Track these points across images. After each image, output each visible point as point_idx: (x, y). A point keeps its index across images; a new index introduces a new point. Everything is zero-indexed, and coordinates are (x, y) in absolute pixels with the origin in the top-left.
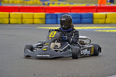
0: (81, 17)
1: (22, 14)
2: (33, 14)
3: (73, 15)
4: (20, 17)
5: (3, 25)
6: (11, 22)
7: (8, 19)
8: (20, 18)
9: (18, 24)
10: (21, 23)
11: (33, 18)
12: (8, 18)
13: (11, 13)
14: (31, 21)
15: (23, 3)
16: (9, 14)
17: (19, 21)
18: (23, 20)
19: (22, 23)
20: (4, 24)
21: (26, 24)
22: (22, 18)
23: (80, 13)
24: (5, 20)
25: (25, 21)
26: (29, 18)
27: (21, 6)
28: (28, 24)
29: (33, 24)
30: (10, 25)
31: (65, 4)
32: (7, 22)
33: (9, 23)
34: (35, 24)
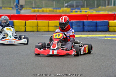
0: (96, 25)
1: (37, 22)
2: (49, 22)
6: (27, 30)
9: (34, 32)
10: (37, 30)
11: (49, 26)
12: (25, 26)
13: (27, 21)
14: (46, 29)
16: (25, 22)
17: (35, 29)
18: (39, 27)
19: (38, 31)
20: (20, 32)
21: (41, 31)
22: (38, 26)
24: (21, 28)
25: (40, 29)
26: (44, 26)
27: (38, 14)
28: (43, 32)
29: (49, 31)
30: (26, 32)
32: (23, 30)
33: (25, 31)
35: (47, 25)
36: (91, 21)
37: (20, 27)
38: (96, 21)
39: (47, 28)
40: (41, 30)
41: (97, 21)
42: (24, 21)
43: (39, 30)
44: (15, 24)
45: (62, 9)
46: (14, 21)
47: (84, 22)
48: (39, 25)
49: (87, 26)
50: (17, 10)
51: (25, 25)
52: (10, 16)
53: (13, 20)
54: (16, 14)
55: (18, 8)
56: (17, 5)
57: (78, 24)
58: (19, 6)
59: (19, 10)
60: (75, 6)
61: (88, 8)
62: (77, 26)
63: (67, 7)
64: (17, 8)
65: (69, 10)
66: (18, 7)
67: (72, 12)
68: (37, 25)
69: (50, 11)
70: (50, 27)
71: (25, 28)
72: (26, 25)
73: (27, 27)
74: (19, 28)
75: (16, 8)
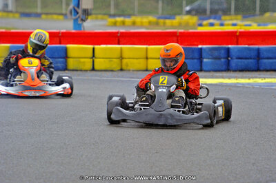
1: (121, 48)
2: (147, 49)
4: (117, 54)
5: (79, 72)
6: (97, 67)
7: (90, 61)
8: (118, 58)
9: (112, 71)
10: (119, 68)
11: (147, 58)
12: (92, 58)
13: (96, 47)
14: (141, 64)
16: (94, 49)
17: (115, 65)
18: (125, 61)
19: (121, 70)
20: (81, 70)
21: (129, 70)
22: (121, 58)
24: (84, 62)
25: (127, 65)
26: (137, 59)
27: (122, 30)
28: (133, 71)
29: (147, 70)
30: (94, 73)
32: (89, 66)
33: (93, 69)
34: (150, 70)
35: (143, 55)
36: (247, 46)
37: (82, 60)
38: (257, 46)
39: (143, 61)
40: (128, 68)
41: (261, 47)
42: (91, 46)
43: (124, 67)
44: (70, 54)
45: (178, 19)
46: (68, 46)
47: (228, 49)
48: (124, 56)
49: (237, 58)
50: (75, 20)
51: (94, 56)
52: (60, 35)
53: (66, 44)
54: (73, 31)
55: (78, 16)
56: (76, 8)
57: (216, 54)
58: (80, 11)
59: (80, 22)
60: (208, 12)
61: (240, 17)
62: (213, 59)
63: (189, 13)
64: (75, 15)
65: (193, 20)
66: (78, 13)
67: (201, 25)
68: (119, 56)
69: (150, 23)
70: (150, 61)
71: (93, 62)
72: (96, 55)
73: (97, 61)
74: (80, 62)
75: (74, 17)
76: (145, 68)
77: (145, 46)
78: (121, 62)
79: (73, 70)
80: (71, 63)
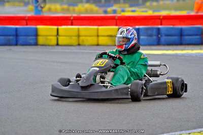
0: (181, 33)
1: (78, 29)
2: (98, 29)
3: (167, 29)
4: (76, 33)
5: (47, 47)
6: (60, 43)
7: (55, 38)
8: (76, 36)
9: (72, 45)
10: (77, 43)
11: (98, 36)
12: (56, 36)
13: (60, 27)
14: (93, 40)
15: (68, 10)
16: (58, 29)
17: (74, 41)
18: (81, 38)
19: (79, 45)
20: (49, 45)
21: (85, 45)
22: (79, 36)
23: (180, 27)
24: (51, 39)
25: (83, 41)
26: (90, 36)
28: (88, 45)
29: (98, 45)
31: (146, 11)
32: (54, 42)
33: (58, 45)
34: (101, 45)
35: (95, 33)
36: (171, 26)
37: (49, 38)
40: (84, 43)
41: (183, 27)
42: (55, 27)
43: (81, 43)
44: (40, 33)
46: (38, 27)
47: (159, 29)
48: (81, 34)
50: (36, 7)
51: (58, 34)
52: (27, 18)
53: (36, 25)
54: (36, 15)
55: (38, 4)
57: (150, 32)
61: (127, 5)
62: (147, 36)
64: (36, 3)
66: (38, 2)
70: (100, 38)
71: (57, 39)
72: (60, 33)
73: (60, 38)
74: (47, 39)
75: (35, 5)
76: (96, 43)
77: (96, 27)
78: (79, 39)
79: (43, 45)
80: (41, 40)
